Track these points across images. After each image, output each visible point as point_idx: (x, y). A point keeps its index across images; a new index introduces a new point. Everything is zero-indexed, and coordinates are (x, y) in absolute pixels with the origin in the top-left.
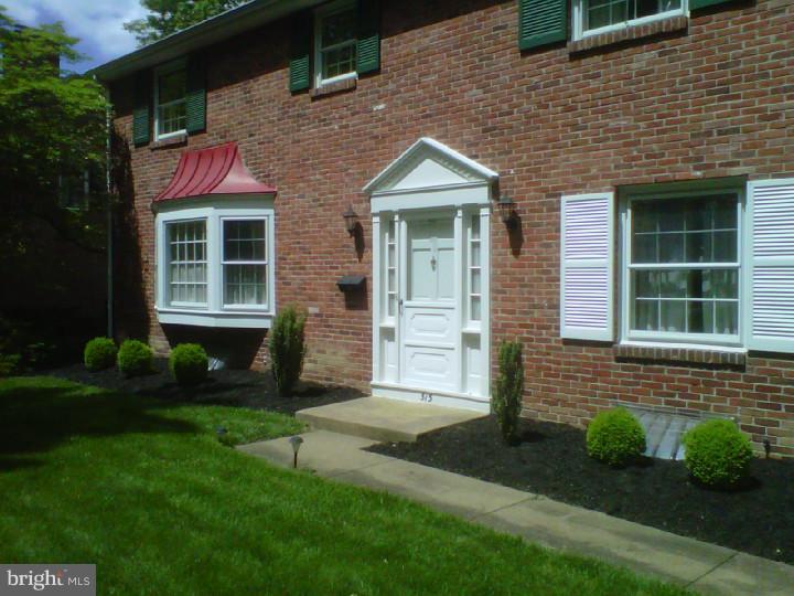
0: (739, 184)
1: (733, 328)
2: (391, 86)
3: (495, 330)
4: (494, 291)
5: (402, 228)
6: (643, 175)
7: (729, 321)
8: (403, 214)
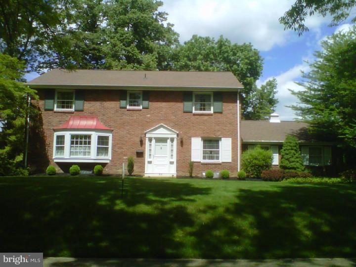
0: (220, 139)
1: (218, 159)
2: (152, 112)
3: (177, 161)
4: (177, 154)
5: (154, 141)
6: (206, 135)
7: (218, 158)
8: (155, 138)
